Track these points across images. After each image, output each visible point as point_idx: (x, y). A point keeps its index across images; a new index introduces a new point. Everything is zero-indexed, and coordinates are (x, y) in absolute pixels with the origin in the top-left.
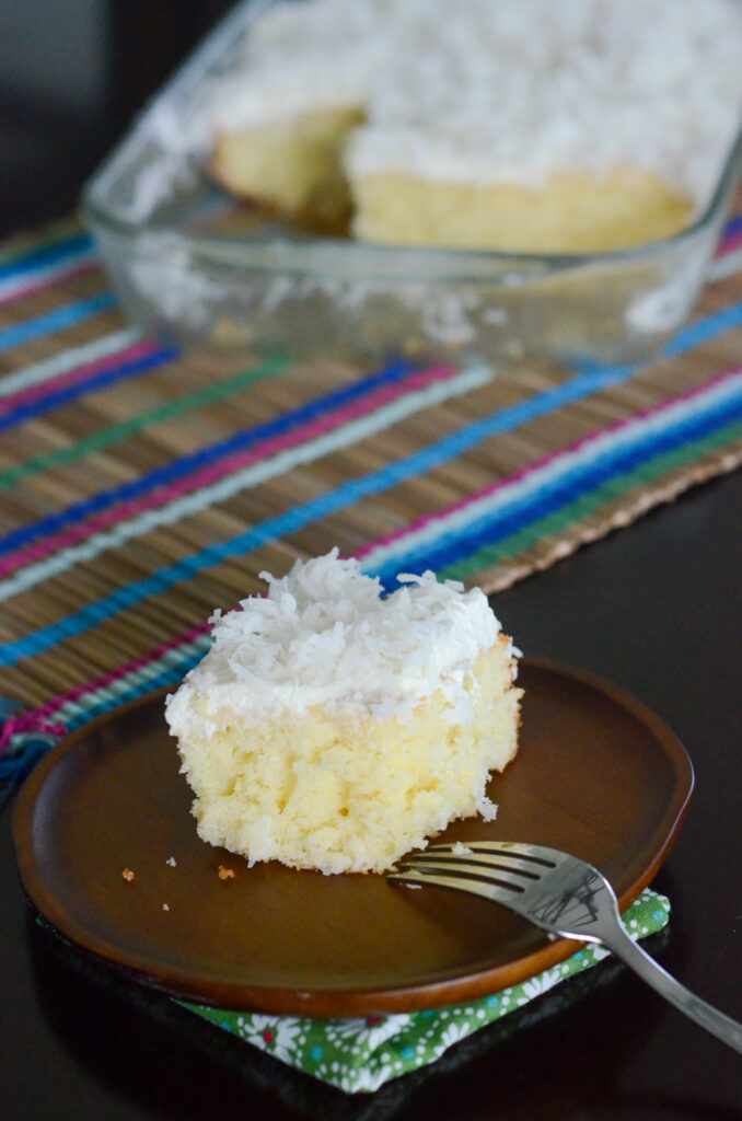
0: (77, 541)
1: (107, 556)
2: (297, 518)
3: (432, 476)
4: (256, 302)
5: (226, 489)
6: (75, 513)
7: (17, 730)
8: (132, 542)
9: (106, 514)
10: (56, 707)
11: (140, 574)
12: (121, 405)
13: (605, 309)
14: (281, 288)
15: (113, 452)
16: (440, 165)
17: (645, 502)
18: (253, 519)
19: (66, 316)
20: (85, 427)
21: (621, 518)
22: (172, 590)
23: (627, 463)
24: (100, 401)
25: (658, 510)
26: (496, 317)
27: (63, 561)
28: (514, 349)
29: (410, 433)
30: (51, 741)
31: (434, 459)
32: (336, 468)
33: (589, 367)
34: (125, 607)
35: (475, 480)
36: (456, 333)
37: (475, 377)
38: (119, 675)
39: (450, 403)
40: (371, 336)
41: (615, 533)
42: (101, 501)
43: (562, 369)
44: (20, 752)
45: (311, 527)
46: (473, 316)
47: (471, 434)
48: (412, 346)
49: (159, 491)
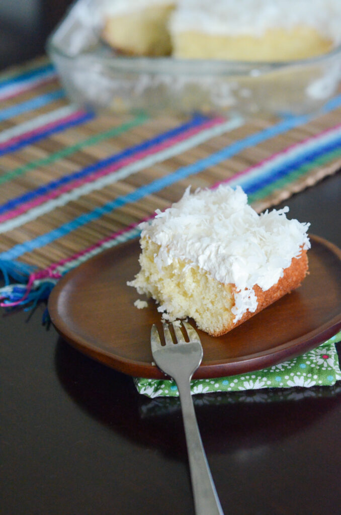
0: (55, 197)
1: (70, 204)
2: (157, 186)
3: (219, 165)
4: (132, 89)
5: (124, 173)
6: (53, 186)
7: (37, 278)
8: (82, 197)
9: (67, 186)
10: (53, 268)
11: (87, 210)
12: (70, 139)
13: (298, 88)
14: (144, 82)
15: (68, 158)
16: (214, 27)
17: (321, 174)
18: (138, 186)
19: (40, 101)
20: (53, 149)
21: (311, 181)
22: (103, 217)
23: (311, 158)
24: (60, 137)
25: (327, 178)
26: (245, 93)
27: (50, 206)
28: (254, 108)
29: (208, 148)
30: (54, 282)
31: (219, 158)
32: (174, 163)
33: (289, 117)
34: (81, 225)
35: (239, 166)
36: (226, 102)
37: (235, 123)
38: (81, 254)
39: (225, 135)
40: (187, 104)
41: (307, 189)
42: (65, 180)
43: (275, 118)
44: (38, 289)
45: (165, 189)
46: (235, 93)
47: (236, 147)
48: (205, 108)
49: (92, 175)
